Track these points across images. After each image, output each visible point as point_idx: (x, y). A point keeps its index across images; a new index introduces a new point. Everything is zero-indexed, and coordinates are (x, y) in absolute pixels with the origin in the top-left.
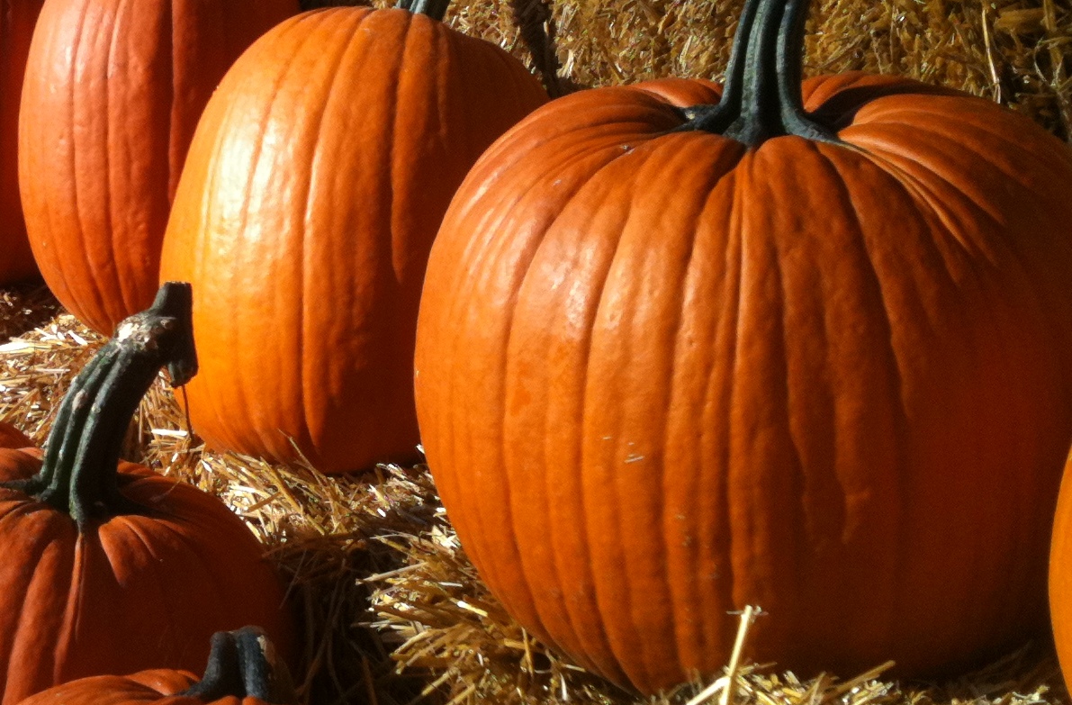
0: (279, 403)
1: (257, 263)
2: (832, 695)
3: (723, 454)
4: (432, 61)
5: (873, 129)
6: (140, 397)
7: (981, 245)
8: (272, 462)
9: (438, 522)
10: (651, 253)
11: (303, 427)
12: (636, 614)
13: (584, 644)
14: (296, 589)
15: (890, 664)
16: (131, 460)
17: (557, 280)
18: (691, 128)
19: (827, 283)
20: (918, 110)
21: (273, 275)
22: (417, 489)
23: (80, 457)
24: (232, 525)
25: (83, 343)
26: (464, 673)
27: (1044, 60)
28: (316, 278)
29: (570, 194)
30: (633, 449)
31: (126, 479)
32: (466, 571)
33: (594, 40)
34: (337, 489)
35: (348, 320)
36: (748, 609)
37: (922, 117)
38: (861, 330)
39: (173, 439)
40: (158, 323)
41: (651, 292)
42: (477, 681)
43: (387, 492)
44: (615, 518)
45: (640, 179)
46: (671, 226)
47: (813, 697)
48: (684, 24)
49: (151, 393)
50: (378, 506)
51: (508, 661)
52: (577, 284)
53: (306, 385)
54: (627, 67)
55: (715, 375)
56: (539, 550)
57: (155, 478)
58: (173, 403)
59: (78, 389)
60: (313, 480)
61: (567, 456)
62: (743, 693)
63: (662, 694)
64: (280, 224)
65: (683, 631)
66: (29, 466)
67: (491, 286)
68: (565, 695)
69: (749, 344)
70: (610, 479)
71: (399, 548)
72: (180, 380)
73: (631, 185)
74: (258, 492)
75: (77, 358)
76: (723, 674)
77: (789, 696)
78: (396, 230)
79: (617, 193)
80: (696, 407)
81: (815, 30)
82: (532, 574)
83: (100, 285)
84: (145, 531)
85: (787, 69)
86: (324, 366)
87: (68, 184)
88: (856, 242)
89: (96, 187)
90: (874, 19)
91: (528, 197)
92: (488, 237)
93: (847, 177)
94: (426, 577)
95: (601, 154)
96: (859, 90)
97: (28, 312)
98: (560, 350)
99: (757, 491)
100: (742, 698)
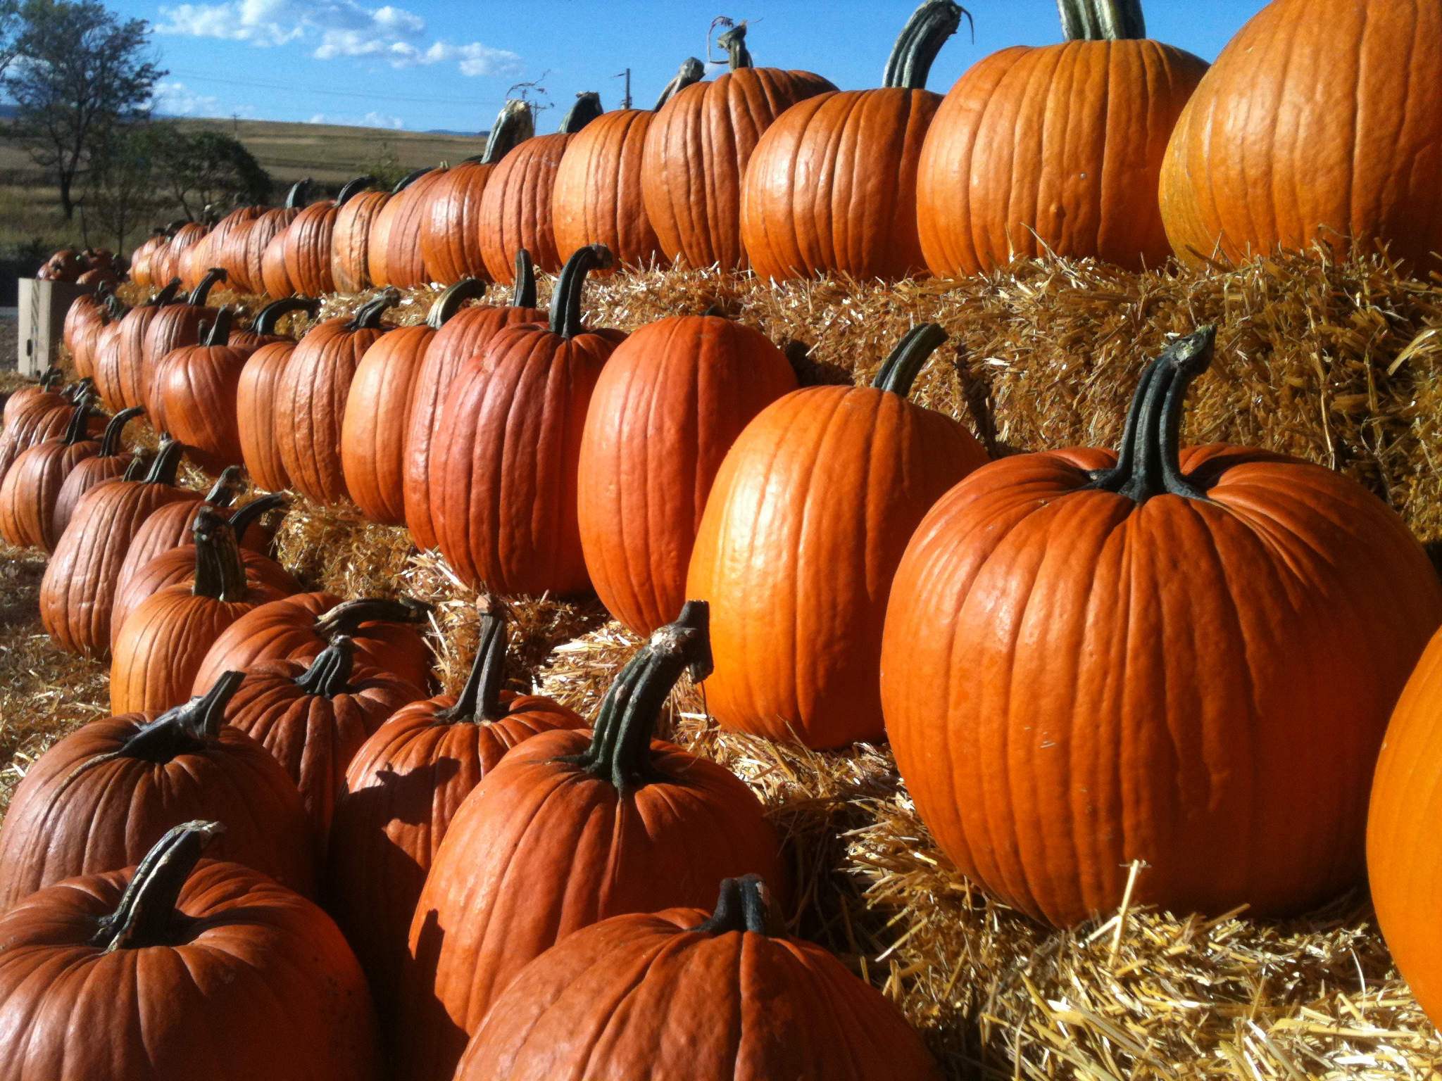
0: (777, 695)
1: (761, 585)
2: (1200, 931)
3: (1116, 742)
4: (898, 429)
5: (1232, 489)
6: (671, 687)
7: (1316, 580)
8: (773, 741)
9: (900, 789)
10: (1062, 585)
11: (796, 714)
12: (1050, 866)
13: (1010, 888)
14: (790, 841)
15: (1245, 906)
16: (663, 738)
17: (990, 605)
18: (1094, 487)
19: (1196, 609)
20: (1270, 475)
21: (773, 596)
22: (885, 763)
23: (621, 737)
24: (740, 790)
25: (628, 644)
26: (920, 909)
27: (1369, 434)
28: (807, 598)
29: (1000, 538)
30: (1047, 738)
31: (657, 754)
32: (920, 828)
33: (1025, 413)
34: (823, 761)
35: (832, 630)
36: (1136, 863)
37: (1273, 481)
38: (1223, 646)
39: (696, 721)
40: (683, 633)
41: (1061, 616)
42: (929, 915)
43: (862, 765)
44: (1034, 791)
45: (1054, 526)
46: (1077, 564)
47: (1186, 932)
48: (1093, 402)
49: (680, 684)
50: (854, 776)
51: (954, 900)
52: (1005, 608)
53: (799, 681)
54: (1049, 434)
55: (1110, 680)
56: (975, 815)
57: (680, 753)
58: (696, 692)
59: (620, 684)
60: (803, 754)
61: (996, 742)
62: (1132, 928)
63: (1069, 927)
64: (779, 556)
65: (1086, 879)
66: (581, 743)
67: (938, 609)
68: (996, 928)
69: (1136, 657)
70: (1029, 760)
71: (870, 809)
72: (699, 677)
73: (1047, 531)
74: (763, 764)
75: (623, 656)
76: (1117, 913)
77: (1167, 931)
78: (869, 559)
79: (1036, 537)
80: (1095, 706)
81: (1193, 408)
82: (971, 834)
83: (641, 599)
84: (671, 796)
85: (1168, 442)
86: (813, 666)
87: (615, 521)
88: (1219, 579)
89: (638, 523)
90: (1238, 401)
91: (967, 540)
92: (937, 570)
93: (1213, 528)
94: (890, 833)
95: (1024, 507)
96: (1222, 458)
97: (585, 618)
98: (992, 659)
99: (1141, 771)
100: (1132, 932)
